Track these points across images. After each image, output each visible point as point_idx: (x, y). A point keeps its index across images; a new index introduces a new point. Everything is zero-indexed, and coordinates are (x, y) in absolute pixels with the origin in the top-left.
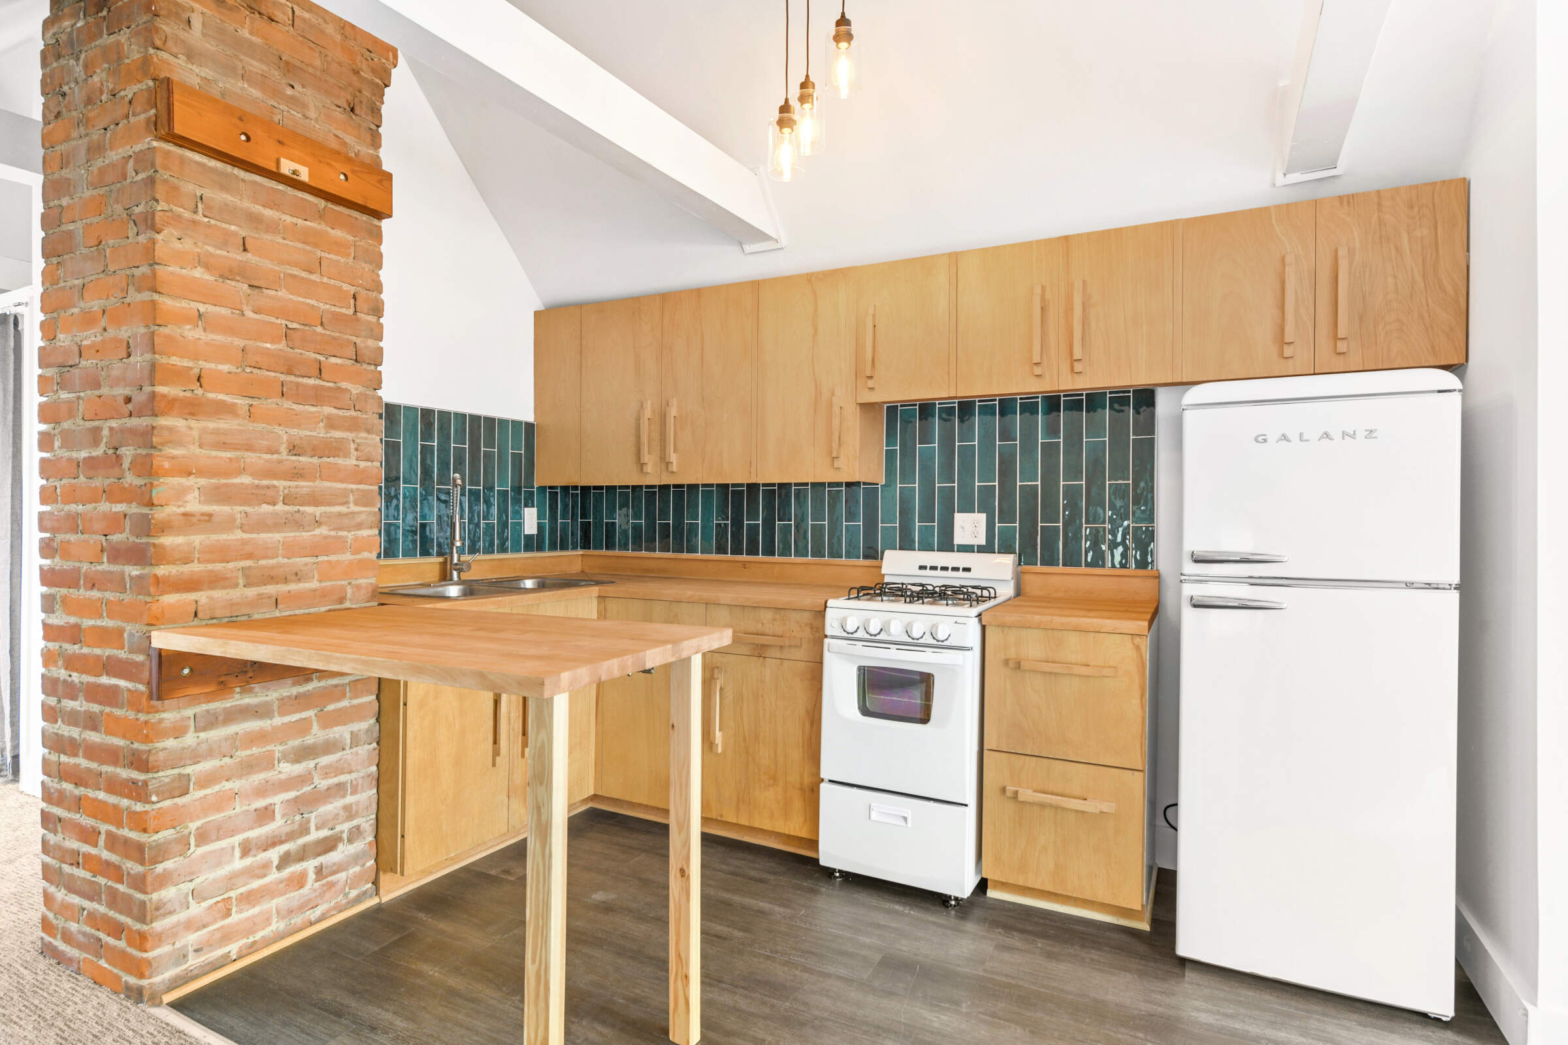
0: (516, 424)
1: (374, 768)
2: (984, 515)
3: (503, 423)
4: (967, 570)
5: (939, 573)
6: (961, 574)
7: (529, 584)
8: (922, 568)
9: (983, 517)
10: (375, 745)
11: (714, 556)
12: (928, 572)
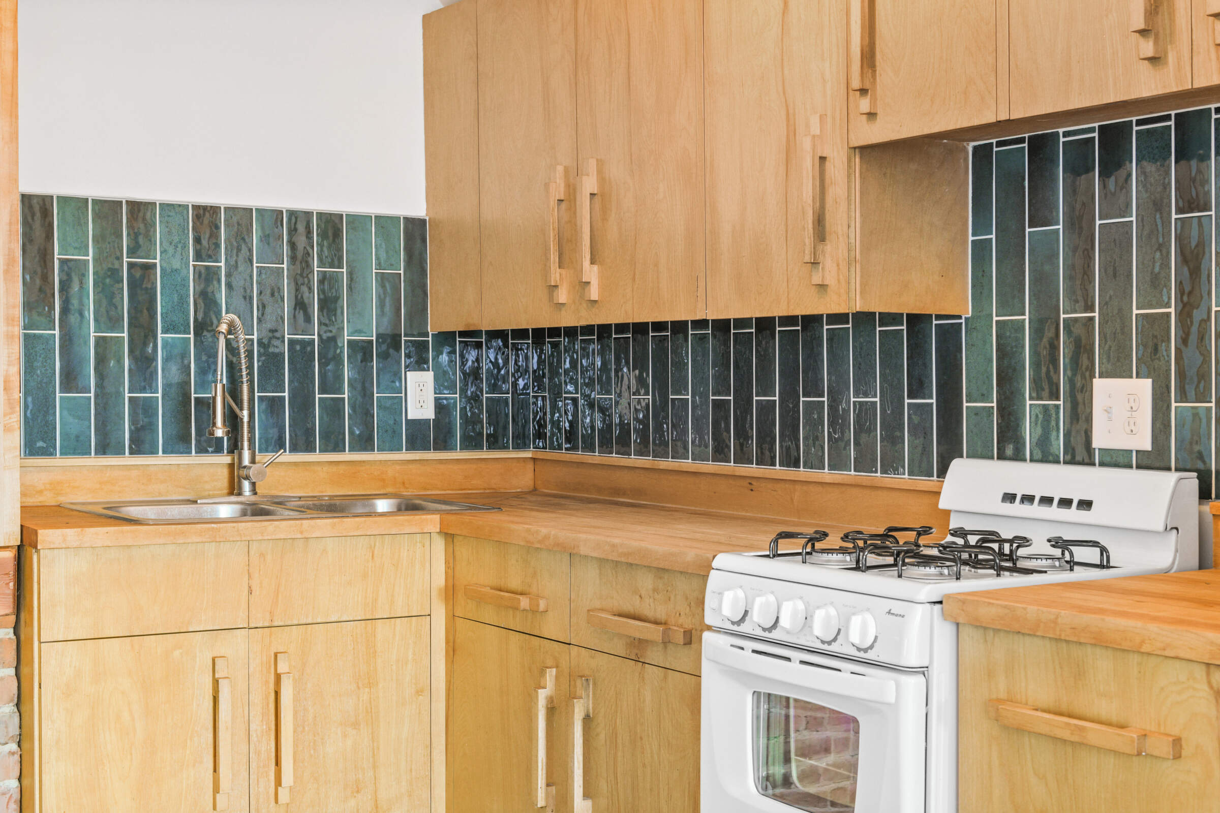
0: (385, 222)
1: (14, 784)
2: (1148, 383)
3: (358, 221)
4: (1086, 505)
5: (1035, 510)
6: (1073, 514)
7: (382, 505)
8: (1009, 498)
9: (1143, 387)
10: (14, 747)
11: (710, 466)
12: (1017, 509)
